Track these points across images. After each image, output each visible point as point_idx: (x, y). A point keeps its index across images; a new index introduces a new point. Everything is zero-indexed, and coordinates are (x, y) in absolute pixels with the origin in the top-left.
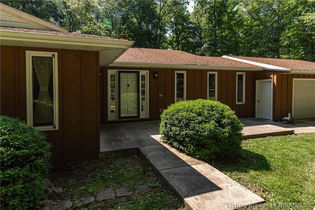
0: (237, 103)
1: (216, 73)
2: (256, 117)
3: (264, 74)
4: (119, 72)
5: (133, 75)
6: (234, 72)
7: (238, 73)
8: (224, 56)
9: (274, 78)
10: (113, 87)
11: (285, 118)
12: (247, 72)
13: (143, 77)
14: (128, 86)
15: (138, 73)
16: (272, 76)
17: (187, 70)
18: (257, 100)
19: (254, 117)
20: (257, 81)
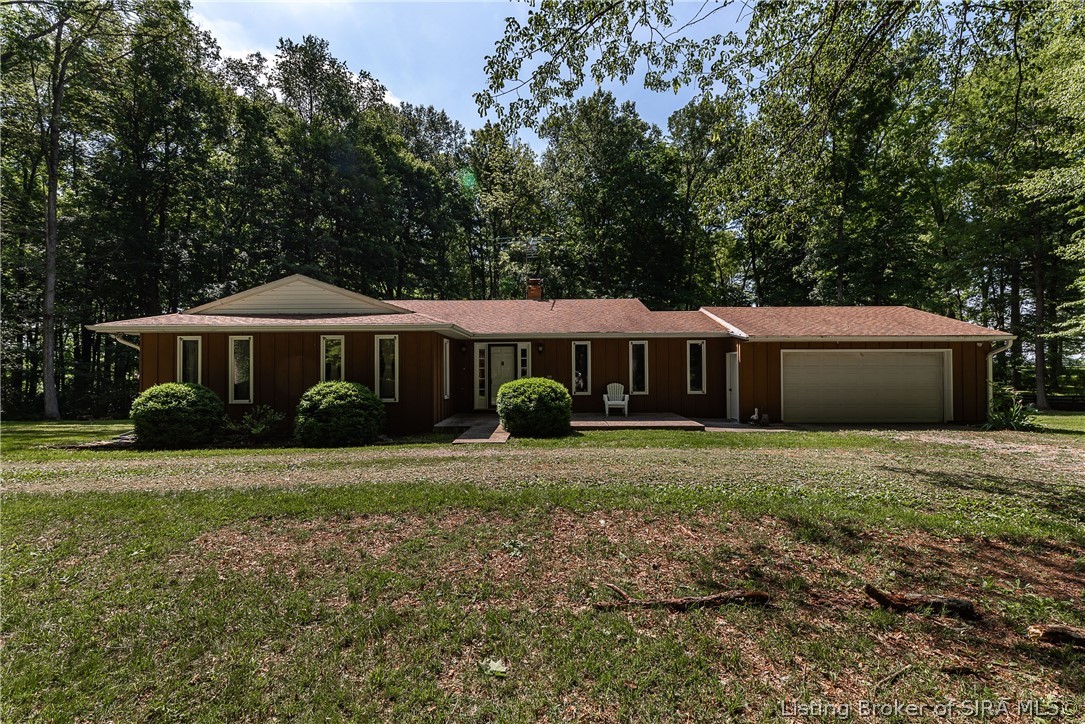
0: (689, 392)
1: (646, 343)
2: (729, 417)
3: (732, 343)
4: (490, 346)
5: (510, 350)
6: (682, 341)
7: (689, 342)
9: (739, 350)
10: (482, 364)
11: (752, 417)
12: (710, 341)
13: (524, 352)
14: (503, 364)
15: (516, 346)
16: (737, 346)
17: (593, 341)
18: (728, 388)
19: (725, 417)
20: (728, 355)
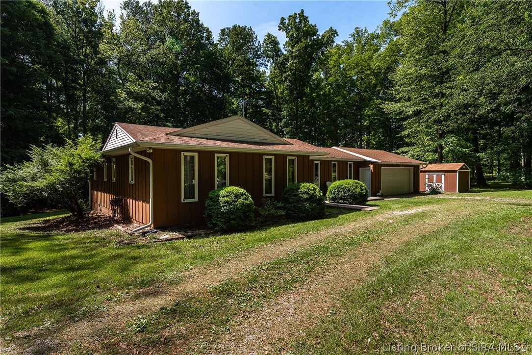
1: (337, 163)
3: (365, 164)
6: (347, 162)
7: (349, 163)
8: (334, 147)
9: (371, 167)
11: (378, 194)
12: (354, 162)
16: (370, 165)
17: (321, 161)
20: (360, 169)
